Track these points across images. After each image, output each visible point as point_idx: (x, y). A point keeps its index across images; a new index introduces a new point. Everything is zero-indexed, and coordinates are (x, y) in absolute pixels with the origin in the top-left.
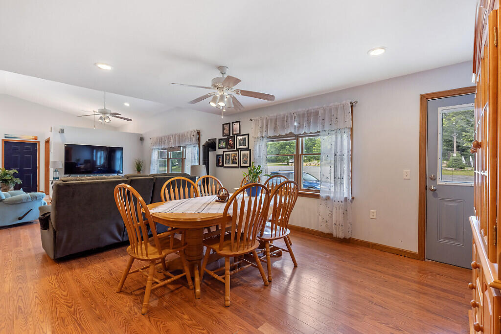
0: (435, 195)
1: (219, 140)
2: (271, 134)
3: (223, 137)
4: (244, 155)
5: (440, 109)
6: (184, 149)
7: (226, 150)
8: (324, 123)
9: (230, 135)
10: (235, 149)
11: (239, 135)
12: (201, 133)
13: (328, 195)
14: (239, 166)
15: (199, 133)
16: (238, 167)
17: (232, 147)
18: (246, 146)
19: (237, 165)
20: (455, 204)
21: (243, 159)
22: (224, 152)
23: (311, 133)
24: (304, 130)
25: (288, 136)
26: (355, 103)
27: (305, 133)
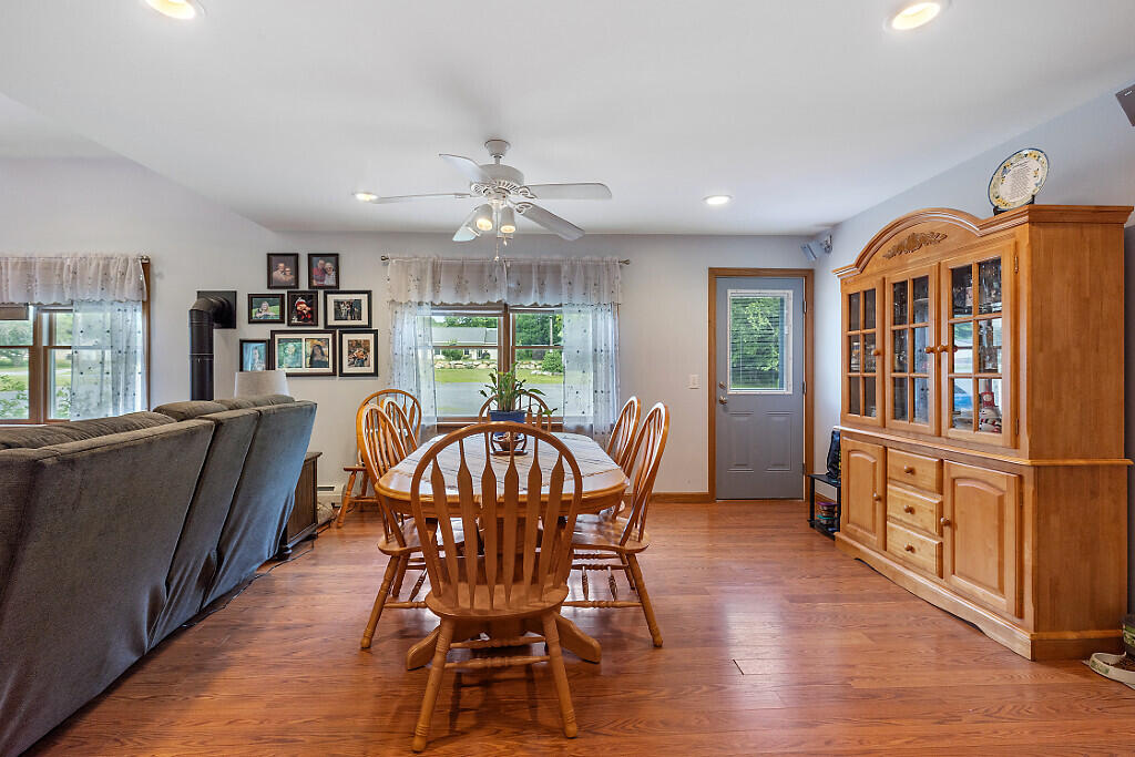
0: (725, 410)
1: (251, 297)
2: (447, 297)
3: (271, 292)
4: (355, 345)
5: (729, 291)
6: (45, 316)
7: (284, 327)
8: (572, 289)
9: (297, 286)
10: (321, 327)
11: (335, 289)
12: (156, 269)
13: (578, 423)
14: (339, 372)
15: (146, 266)
16: (334, 374)
17: (310, 318)
18: (364, 321)
19: (330, 370)
20: (746, 419)
21: (350, 353)
22: (273, 333)
23: (546, 306)
24: (532, 299)
25: (489, 306)
26: (627, 262)
27: (535, 305)
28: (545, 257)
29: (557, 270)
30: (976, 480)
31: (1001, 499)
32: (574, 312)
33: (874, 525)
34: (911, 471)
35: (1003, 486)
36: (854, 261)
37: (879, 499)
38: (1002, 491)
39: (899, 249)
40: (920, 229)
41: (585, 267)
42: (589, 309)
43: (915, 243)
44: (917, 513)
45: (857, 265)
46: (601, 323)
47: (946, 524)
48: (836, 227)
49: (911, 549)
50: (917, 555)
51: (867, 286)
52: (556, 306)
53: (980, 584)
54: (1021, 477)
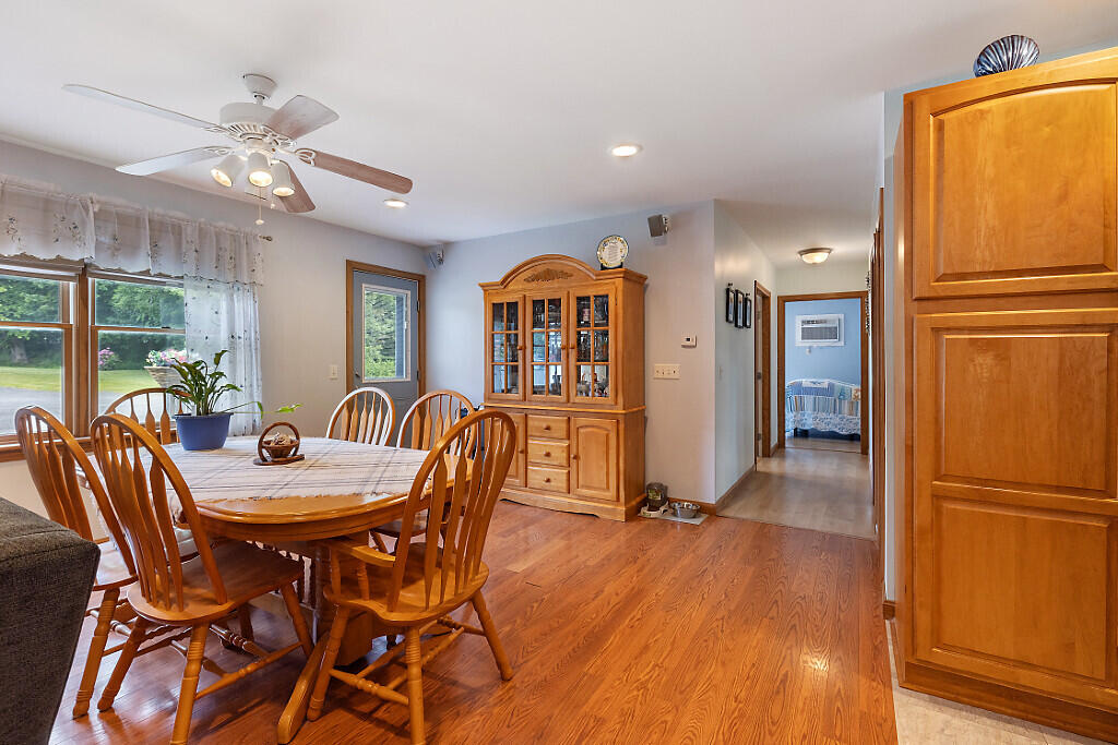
5: (363, 285)
8: (200, 259)
24: (138, 264)
25: (59, 263)
26: (269, 239)
27: (147, 273)
28: (159, 210)
29: (177, 230)
30: (593, 426)
31: (607, 436)
32: (203, 288)
33: (517, 472)
34: (548, 428)
35: (609, 427)
36: (499, 279)
37: (522, 452)
38: (607, 430)
39: (535, 278)
40: (556, 266)
41: (218, 235)
42: (222, 287)
43: (548, 275)
44: (553, 455)
45: (502, 283)
46: (238, 307)
47: (572, 458)
48: (447, 245)
49: (548, 481)
50: (552, 484)
51: (511, 299)
52: (177, 277)
53: (595, 489)
54: (618, 421)
